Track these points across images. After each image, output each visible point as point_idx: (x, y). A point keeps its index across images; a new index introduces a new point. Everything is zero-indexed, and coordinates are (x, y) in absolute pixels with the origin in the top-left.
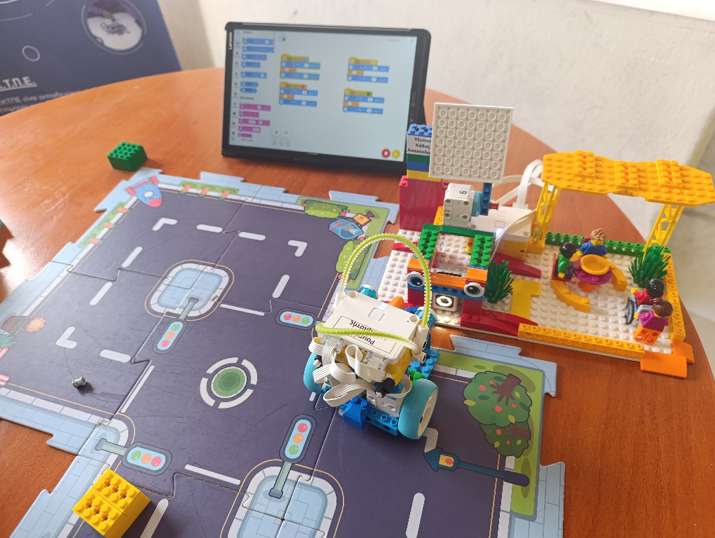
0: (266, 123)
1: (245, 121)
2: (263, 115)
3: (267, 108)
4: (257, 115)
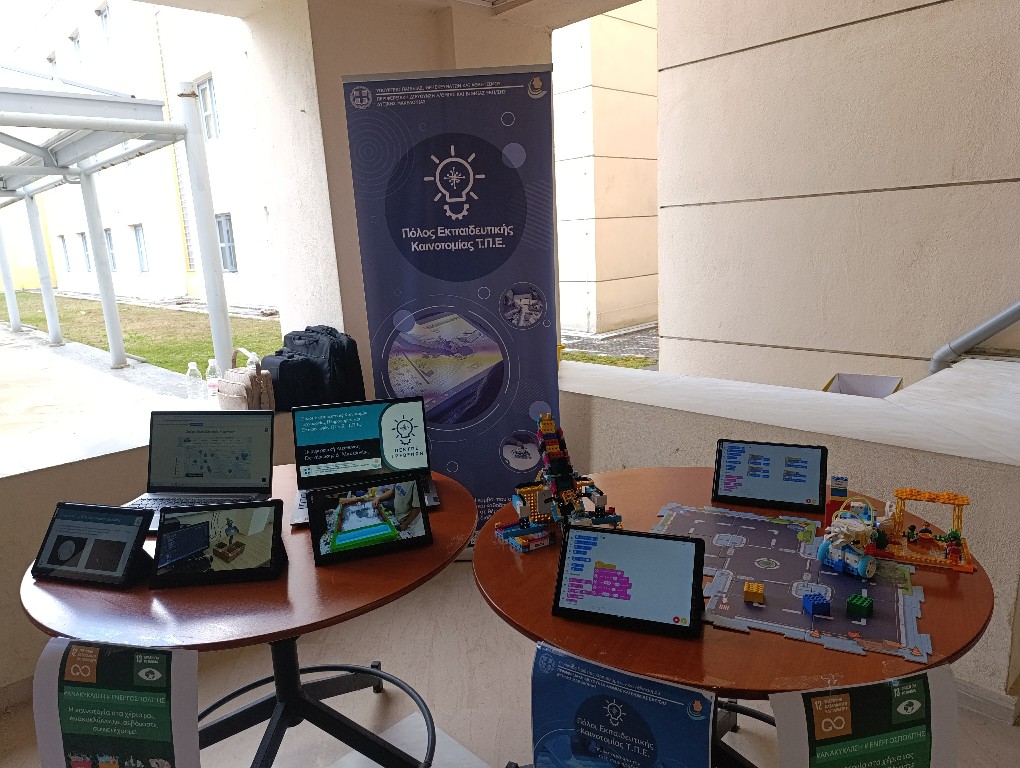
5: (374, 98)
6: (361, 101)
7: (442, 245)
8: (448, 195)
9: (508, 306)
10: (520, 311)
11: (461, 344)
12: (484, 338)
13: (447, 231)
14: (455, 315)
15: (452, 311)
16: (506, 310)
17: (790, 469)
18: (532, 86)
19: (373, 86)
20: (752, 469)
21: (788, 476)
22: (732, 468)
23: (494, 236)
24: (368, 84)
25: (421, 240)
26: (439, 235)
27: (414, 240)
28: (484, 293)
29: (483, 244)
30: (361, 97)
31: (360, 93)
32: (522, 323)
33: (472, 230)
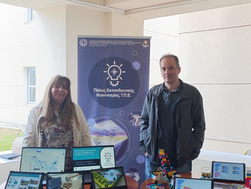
0: (220, 175)
1: (216, 175)
2: (219, 174)
3: (220, 173)
4: (218, 174)
5: (88, 43)
6: (83, 44)
7: (108, 95)
8: (111, 77)
9: (131, 118)
10: (135, 121)
11: (112, 132)
12: (121, 130)
13: (110, 90)
14: (111, 121)
15: (110, 119)
16: (130, 120)
17: (234, 170)
18: (144, 43)
19: (88, 39)
20: (223, 170)
21: (234, 172)
22: (217, 170)
23: (127, 93)
24: (86, 38)
25: (100, 93)
26: (107, 91)
27: (98, 93)
28: (122, 113)
29: (123, 95)
30: (84, 43)
31: (83, 41)
32: (135, 125)
33: (119, 90)
